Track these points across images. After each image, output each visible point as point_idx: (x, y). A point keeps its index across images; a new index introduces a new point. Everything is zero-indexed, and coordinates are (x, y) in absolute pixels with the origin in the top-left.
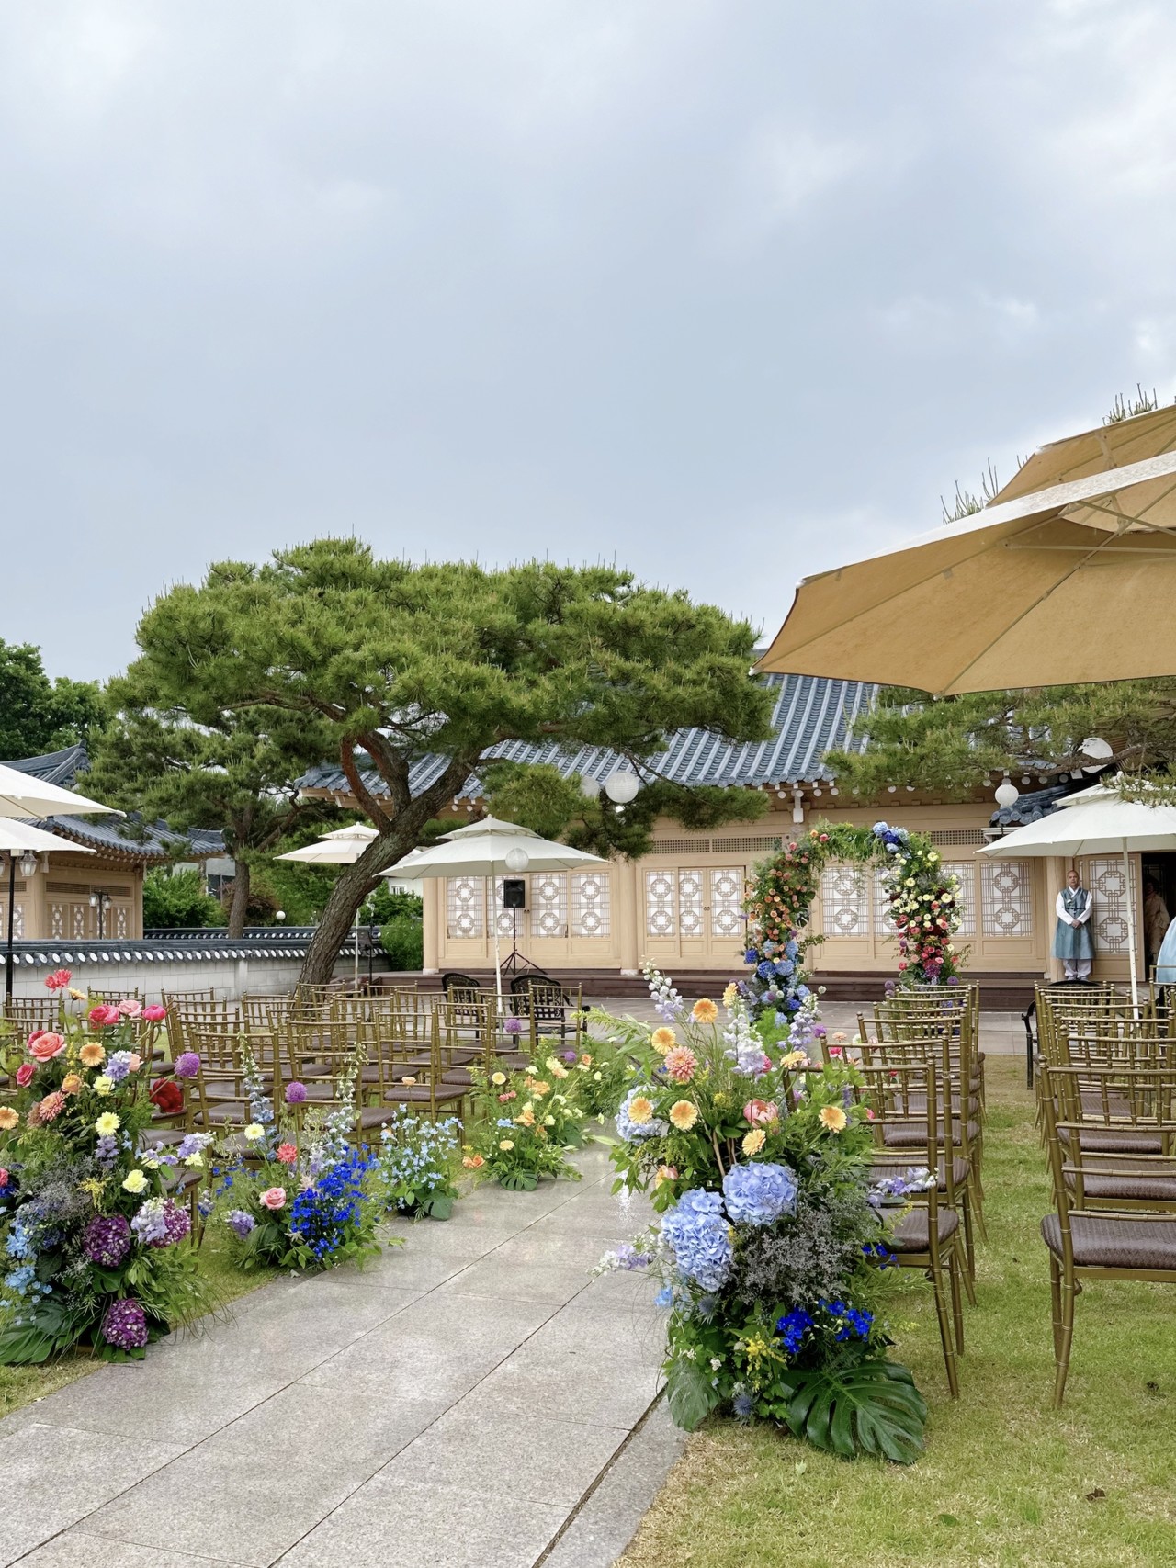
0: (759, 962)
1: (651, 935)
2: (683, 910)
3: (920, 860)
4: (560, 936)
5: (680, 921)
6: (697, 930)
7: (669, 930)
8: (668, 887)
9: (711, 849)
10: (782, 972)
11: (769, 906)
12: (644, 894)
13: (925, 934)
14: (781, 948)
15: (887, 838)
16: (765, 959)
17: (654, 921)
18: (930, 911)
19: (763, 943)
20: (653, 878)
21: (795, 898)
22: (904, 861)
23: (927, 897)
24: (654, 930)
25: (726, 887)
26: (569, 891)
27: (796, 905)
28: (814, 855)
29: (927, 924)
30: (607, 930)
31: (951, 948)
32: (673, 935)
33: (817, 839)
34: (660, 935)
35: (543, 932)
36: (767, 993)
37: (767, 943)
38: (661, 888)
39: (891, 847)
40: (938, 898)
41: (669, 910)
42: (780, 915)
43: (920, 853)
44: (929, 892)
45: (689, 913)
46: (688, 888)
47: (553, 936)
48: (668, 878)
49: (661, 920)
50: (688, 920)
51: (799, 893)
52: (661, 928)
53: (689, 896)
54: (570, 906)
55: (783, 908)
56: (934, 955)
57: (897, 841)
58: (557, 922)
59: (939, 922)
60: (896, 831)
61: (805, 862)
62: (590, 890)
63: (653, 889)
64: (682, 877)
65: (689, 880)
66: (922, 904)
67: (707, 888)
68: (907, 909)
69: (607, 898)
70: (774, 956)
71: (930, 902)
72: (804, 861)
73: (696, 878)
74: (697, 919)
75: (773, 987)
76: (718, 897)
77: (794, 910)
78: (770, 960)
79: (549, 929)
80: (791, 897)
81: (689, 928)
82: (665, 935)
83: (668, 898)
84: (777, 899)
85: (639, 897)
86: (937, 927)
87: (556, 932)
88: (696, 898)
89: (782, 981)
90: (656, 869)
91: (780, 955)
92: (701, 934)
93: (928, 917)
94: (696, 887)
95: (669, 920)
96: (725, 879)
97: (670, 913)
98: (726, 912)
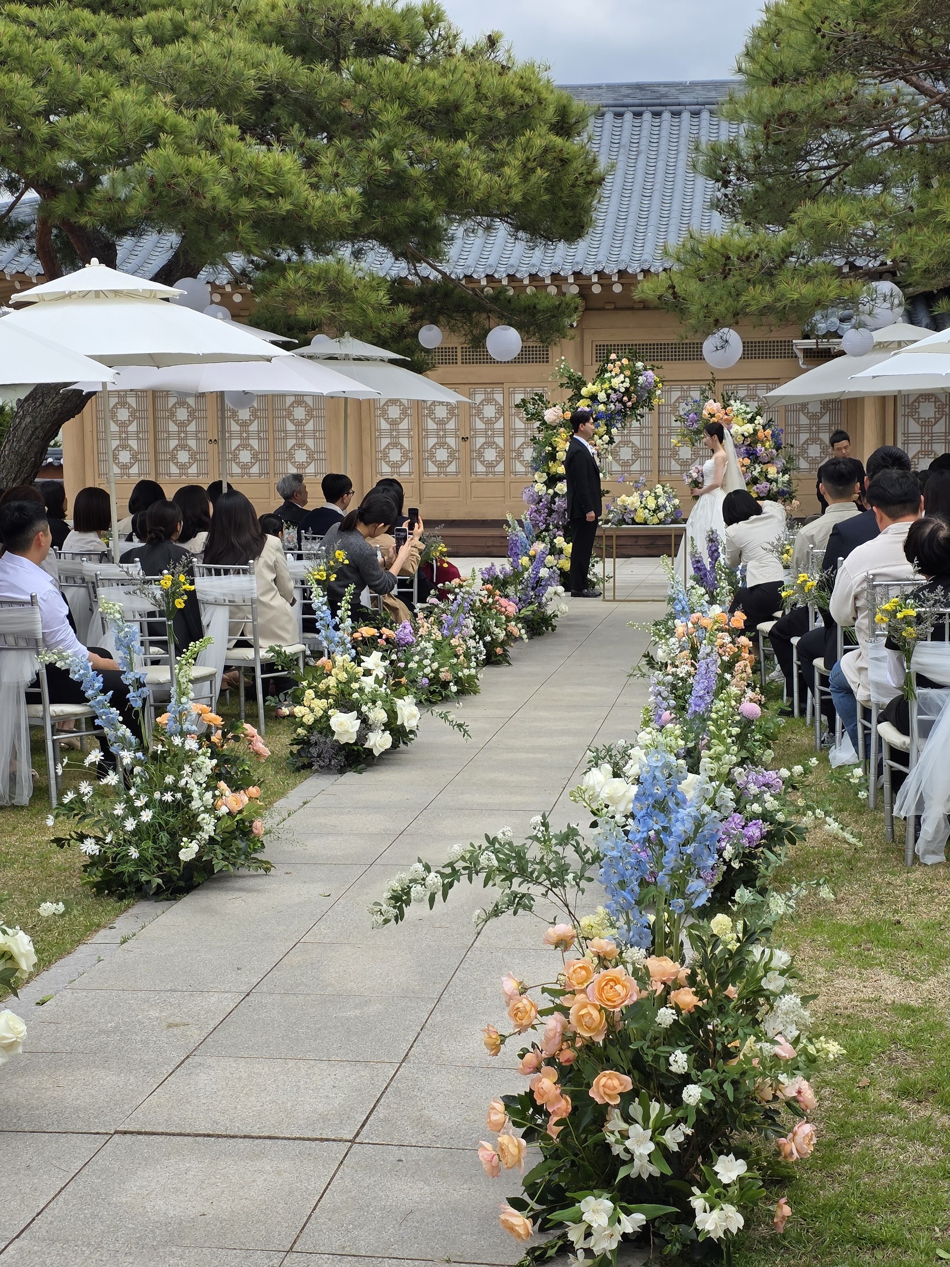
2: (434, 441)
5: (429, 454)
6: (452, 468)
8: (404, 411)
12: (373, 418)
17: (385, 455)
26: (271, 413)
30: (323, 466)
32: (410, 473)
38: (394, 412)
45: (442, 445)
46: (441, 412)
49: (395, 455)
50: (442, 455)
52: (395, 465)
53: (442, 422)
58: (255, 456)
62: (300, 413)
63: (384, 412)
67: (466, 412)
74: (452, 454)
79: (244, 466)
81: (443, 465)
85: (366, 424)
87: (255, 469)
88: (451, 425)
94: (451, 410)
95: (405, 455)
96: (489, 401)
97: (406, 445)
98: (490, 444)
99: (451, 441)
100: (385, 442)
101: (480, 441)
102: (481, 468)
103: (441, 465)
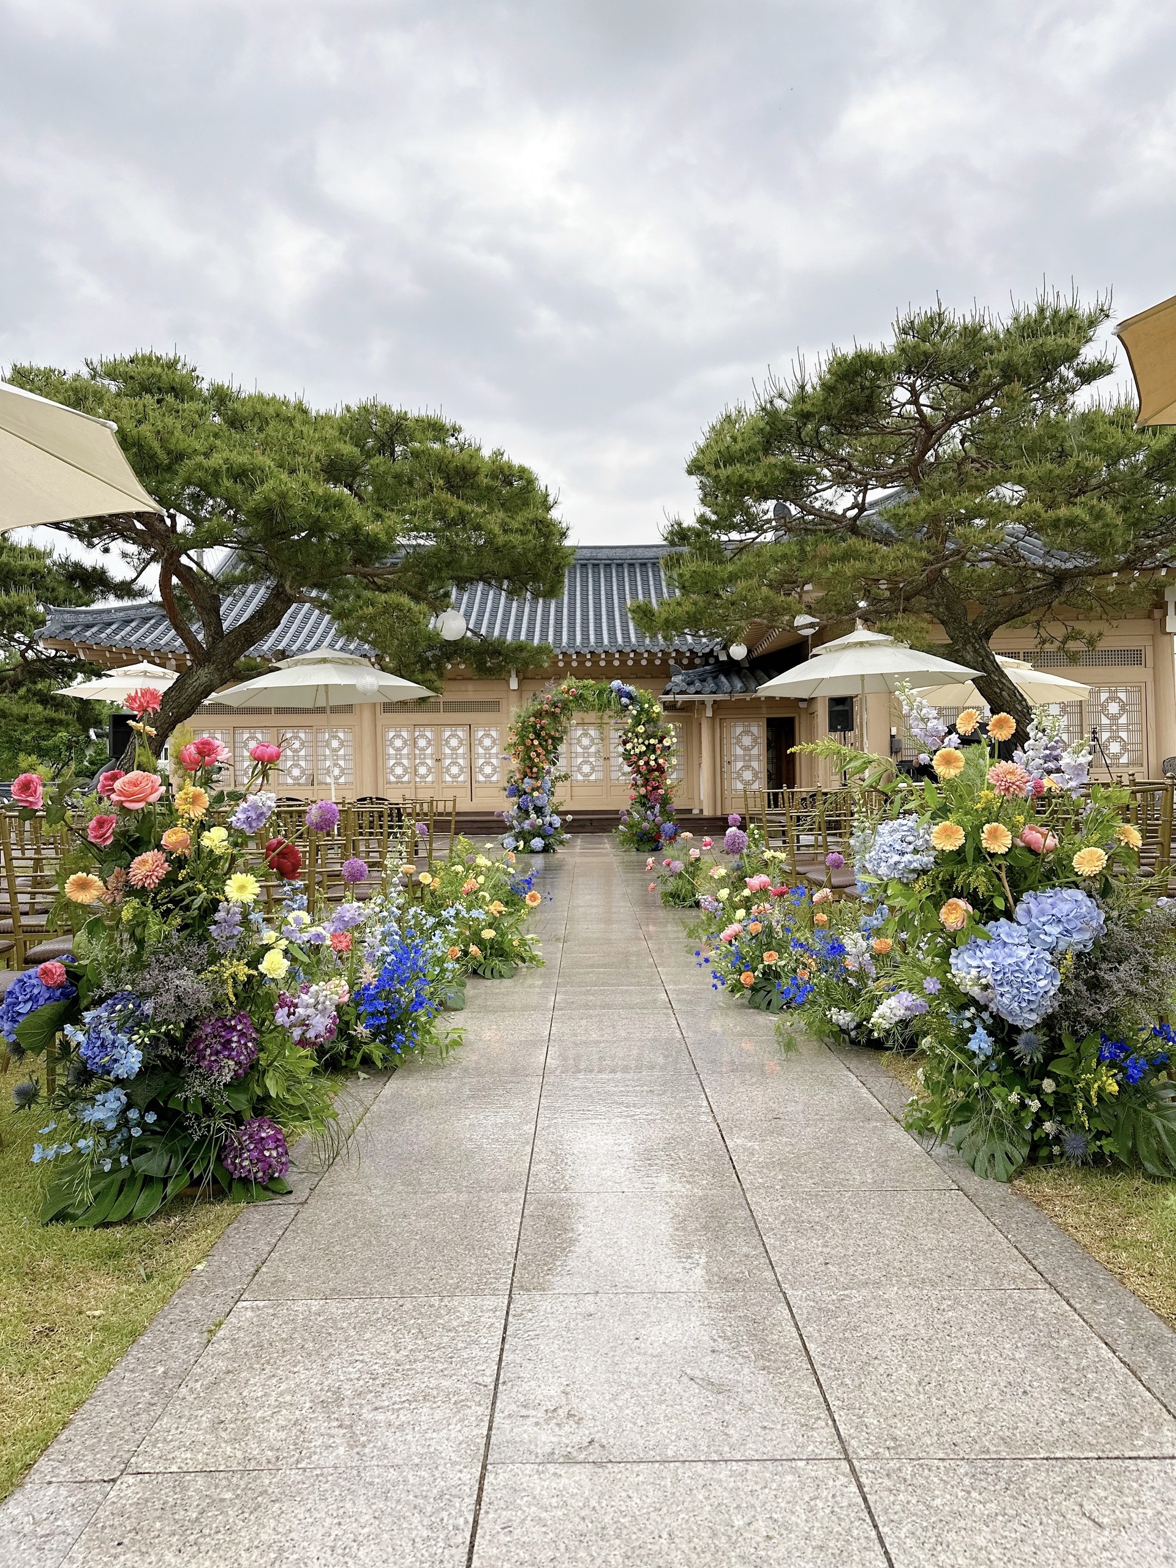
0: (520, 796)
1: (389, 783)
2: (418, 761)
3: (647, 712)
4: (306, 785)
5: (416, 770)
6: (429, 779)
7: (406, 779)
8: (405, 743)
10: (539, 803)
11: (528, 749)
12: (384, 747)
13: (651, 770)
14: (539, 783)
15: (621, 693)
16: (525, 793)
17: (392, 771)
18: (654, 752)
19: (522, 779)
20: (391, 734)
21: (550, 741)
22: (635, 712)
23: (652, 741)
24: (392, 779)
25: (454, 742)
26: (315, 744)
27: (550, 747)
28: (565, 707)
29: (652, 763)
30: (350, 779)
31: (668, 782)
32: (409, 782)
33: (567, 692)
34: (397, 783)
35: (290, 781)
36: (527, 822)
37: (526, 780)
38: (398, 743)
39: (624, 700)
40: (660, 742)
41: (405, 762)
42: (538, 755)
43: (646, 706)
44: (654, 737)
45: (423, 764)
46: (422, 743)
47: (299, 784)
48: (405, 734)
49: (399, 771)
50: (422, 770)
51: (553, 738)
52: (398, 777)
53: (423, 749)
54: (315, 758)
55: (540, 750)
56: (658, 788)
57: (629, 696)
58: (303, 772)
59: (661, 761)
60: (629, 688)
61: (557, 712)
62: (335, 744)
63: (392, 743)
64: (417, 734)
65: (423, 736)
66: (648, 746)
67: (438, 743)
68: (637, 751)
69: (350, 751)
70: (533, 790)
71: (654, 745)
72: (558, 710)
73: (429, 734)
74: (429, 770)
75: (533, 816)
76: (447, 751)
77: (548, 752)
78: (531, 794)
79: (296, 778)
80: (546, 741)
81: (423, 777)
82: (402, 783)
83: (405, 751)
84: (536, 742)
85: (380, 750)
86: (659, 765)
87: (303, 781)
88: (429, 751)
89: (539, 811)
90: (395, 726)
91: (537, 789)
92: (433, 782)
93: (653, 757)
94: (429, 742)
96: (454, 736)
97: (406, 764)
98: (454, 764)
99: (429, 762)
100: (392, 762)
101: (448, 762)
102: (448, 779)
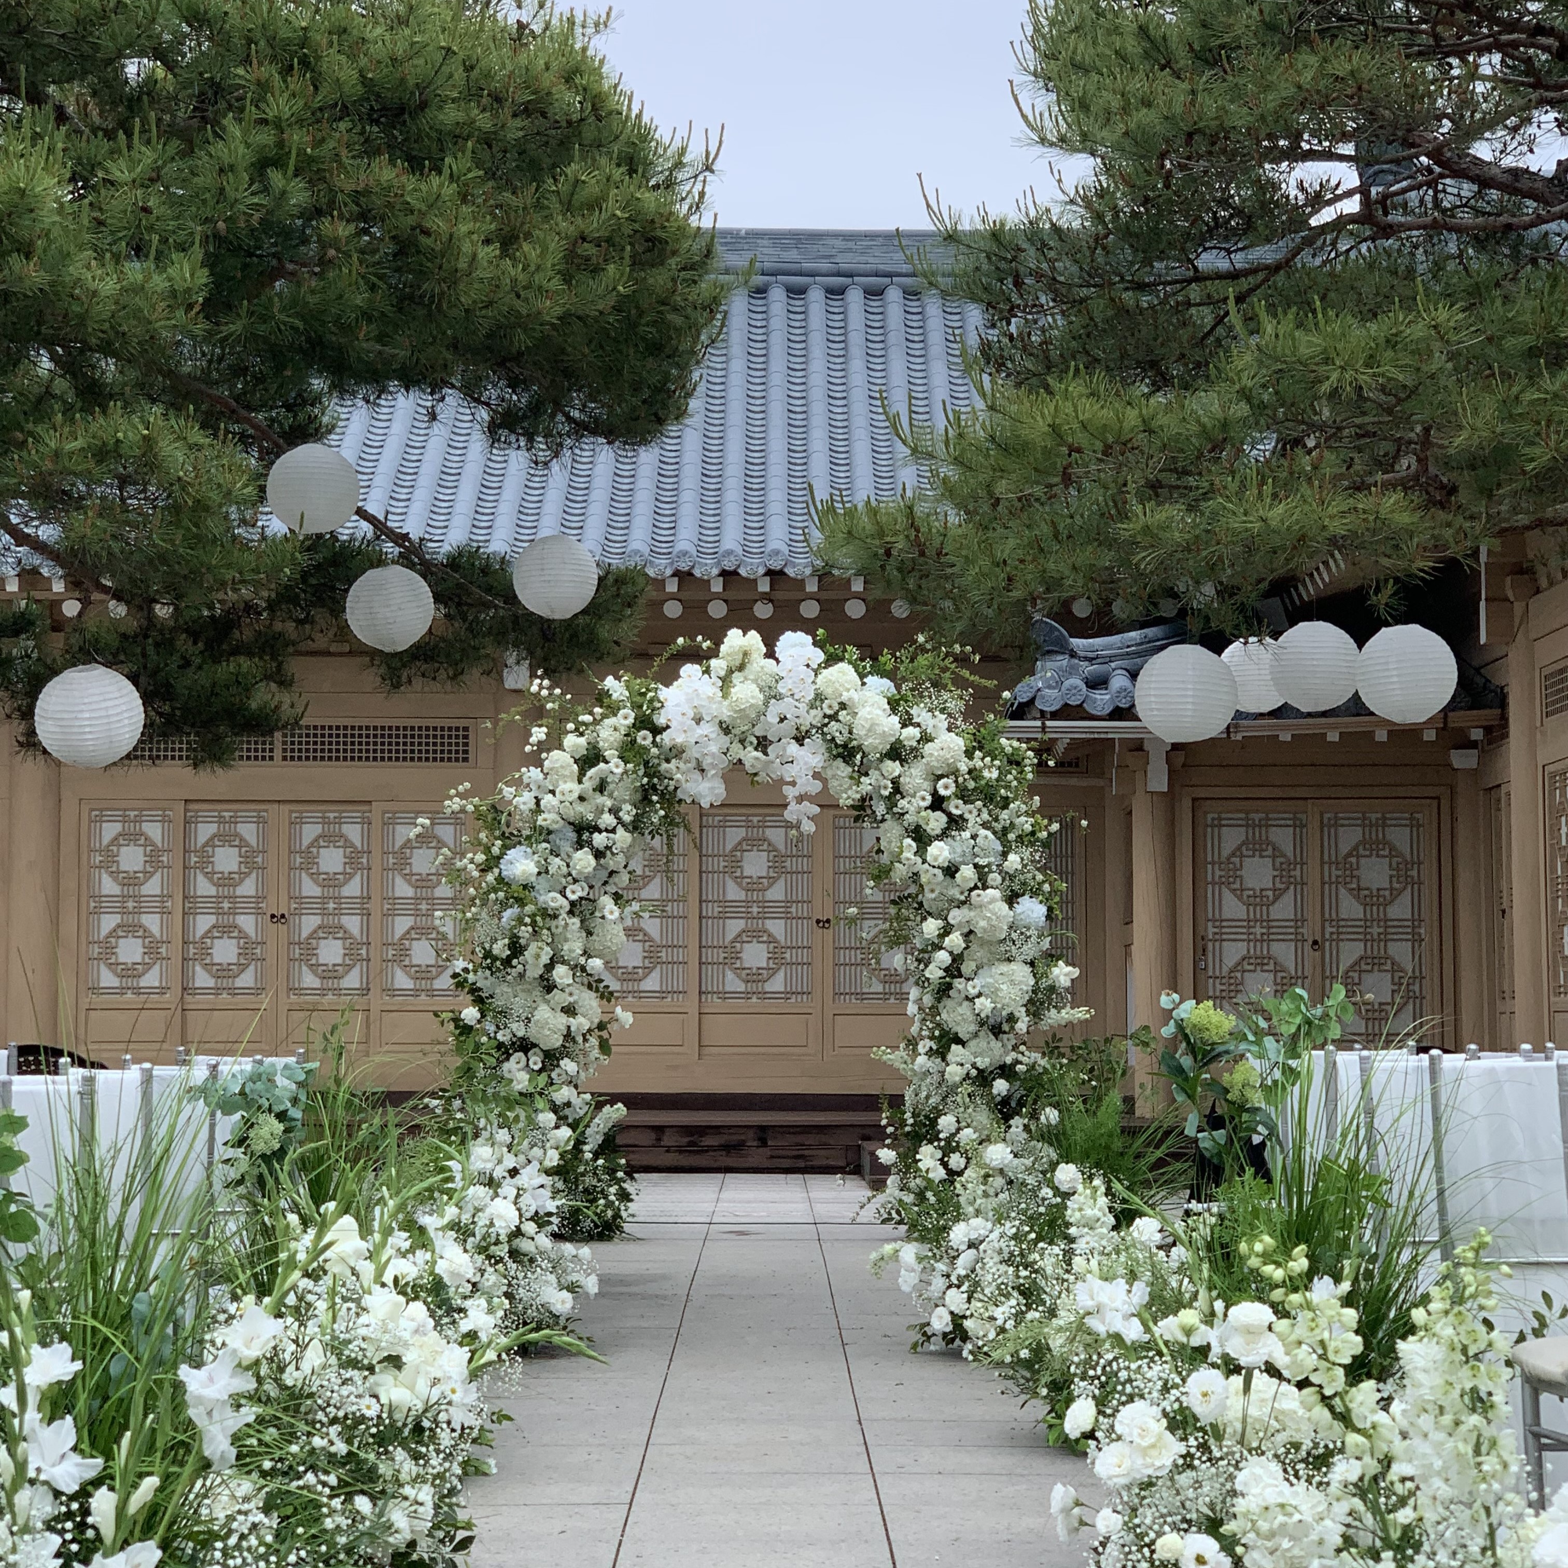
1: (96, 990)
2: (208, 921)
5: (196, 949)
6: (246, 980)
8: (154, 858)
9: (278, 754)
12: (84, 871)
24: (109, 978)
25: (331, 861)
32: (163, 989)
38: (131, 859)
41: (153, 922)
45: (226, 929)
46: (226, 860)
49: (130, 950)
52: (129, 971)
53: (227, 881)
64: (209, 830)
65: (229, 838)
73: (249, 831)
74: (248, 950)
76: (310, 888)
81: (227, 972)
83: (153, 886)
85: (69, 883)
88: (247, 887)
92: (259, 990)
94: (248, 857)
95: (152, 949)
96: (330, 838)
97: (155, 929)
98: (331, 930)
99: (247, 922)
100: (109, 922)
102: (310, 980)
103: (222, 972)
